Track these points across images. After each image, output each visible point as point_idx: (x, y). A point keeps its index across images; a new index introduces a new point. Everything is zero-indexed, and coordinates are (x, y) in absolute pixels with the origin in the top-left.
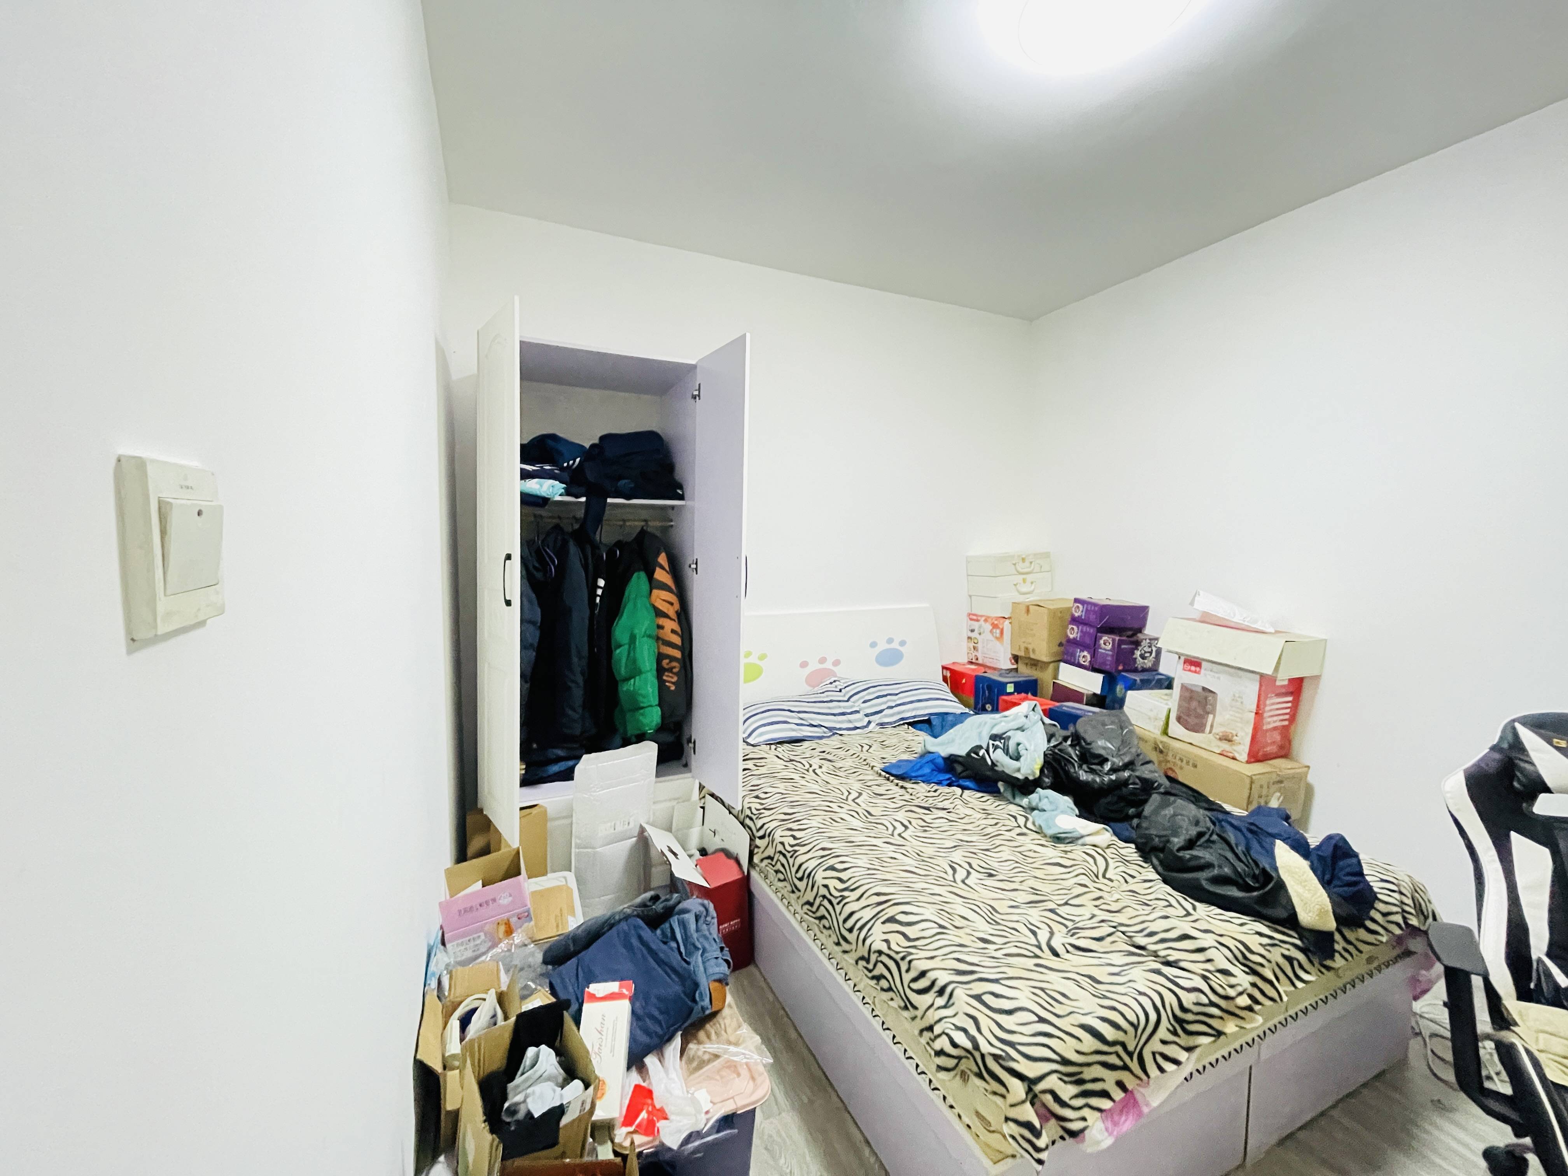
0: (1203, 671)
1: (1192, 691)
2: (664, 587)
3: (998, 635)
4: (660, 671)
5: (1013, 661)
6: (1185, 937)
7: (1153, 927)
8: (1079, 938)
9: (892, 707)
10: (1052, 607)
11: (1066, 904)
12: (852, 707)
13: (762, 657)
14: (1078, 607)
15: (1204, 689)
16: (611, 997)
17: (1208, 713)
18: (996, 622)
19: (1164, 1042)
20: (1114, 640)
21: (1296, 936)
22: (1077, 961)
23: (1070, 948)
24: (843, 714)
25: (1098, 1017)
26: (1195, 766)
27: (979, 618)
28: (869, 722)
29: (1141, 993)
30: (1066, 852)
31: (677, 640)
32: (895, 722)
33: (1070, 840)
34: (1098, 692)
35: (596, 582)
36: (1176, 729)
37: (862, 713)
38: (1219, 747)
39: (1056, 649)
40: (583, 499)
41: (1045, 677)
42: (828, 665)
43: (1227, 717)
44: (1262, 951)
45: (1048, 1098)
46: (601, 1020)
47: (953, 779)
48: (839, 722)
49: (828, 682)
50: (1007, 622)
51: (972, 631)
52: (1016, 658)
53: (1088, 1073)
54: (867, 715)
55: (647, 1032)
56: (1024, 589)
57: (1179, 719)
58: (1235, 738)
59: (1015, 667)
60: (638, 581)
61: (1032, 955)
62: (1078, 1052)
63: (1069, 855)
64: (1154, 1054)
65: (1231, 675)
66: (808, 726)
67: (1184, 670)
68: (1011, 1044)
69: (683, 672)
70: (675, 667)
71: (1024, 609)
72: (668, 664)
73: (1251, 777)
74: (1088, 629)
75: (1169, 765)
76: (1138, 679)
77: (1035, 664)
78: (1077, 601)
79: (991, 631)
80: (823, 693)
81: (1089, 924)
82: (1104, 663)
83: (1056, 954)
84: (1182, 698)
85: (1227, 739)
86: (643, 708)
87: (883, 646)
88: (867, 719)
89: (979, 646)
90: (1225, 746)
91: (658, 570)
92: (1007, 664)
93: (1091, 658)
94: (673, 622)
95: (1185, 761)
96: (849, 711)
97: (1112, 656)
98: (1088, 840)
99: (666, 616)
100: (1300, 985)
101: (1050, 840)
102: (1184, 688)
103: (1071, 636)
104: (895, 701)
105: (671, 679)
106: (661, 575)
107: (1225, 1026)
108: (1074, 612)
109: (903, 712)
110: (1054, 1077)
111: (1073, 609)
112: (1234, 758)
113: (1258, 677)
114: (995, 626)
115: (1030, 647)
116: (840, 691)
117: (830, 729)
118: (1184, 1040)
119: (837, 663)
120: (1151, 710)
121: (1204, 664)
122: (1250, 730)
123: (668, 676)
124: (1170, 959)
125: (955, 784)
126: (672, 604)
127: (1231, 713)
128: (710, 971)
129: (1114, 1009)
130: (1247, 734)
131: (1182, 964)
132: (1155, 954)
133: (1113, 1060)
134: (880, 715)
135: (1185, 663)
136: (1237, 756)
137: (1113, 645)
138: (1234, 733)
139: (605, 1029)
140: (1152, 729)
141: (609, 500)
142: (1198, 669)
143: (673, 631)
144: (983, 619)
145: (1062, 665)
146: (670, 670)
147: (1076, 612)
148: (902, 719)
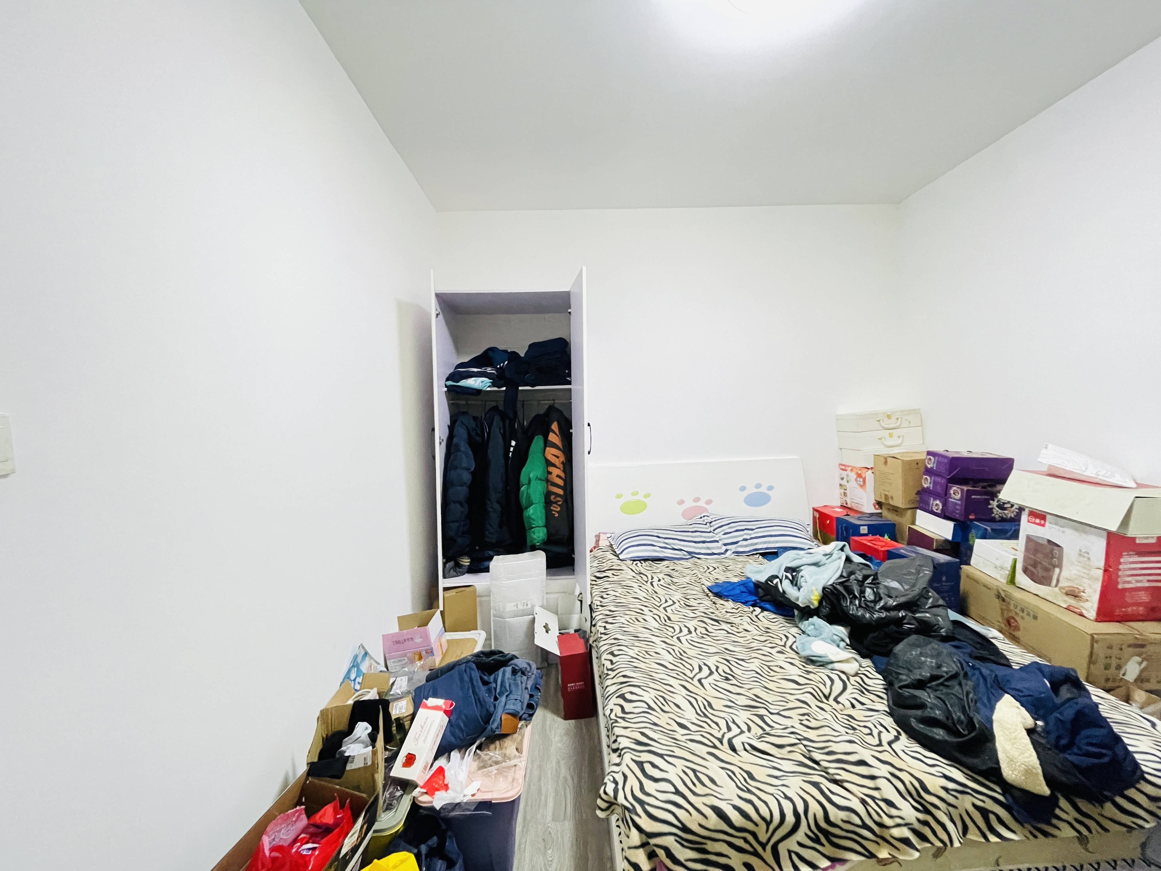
0: (1047, 524)
1: (1037, 543)
2: (554, 446)
3: (861, 483)
4: (548, 503)
5: (877, 506)
6: (862, 763)
7: (834, 747)
8: (762, 741)
9: (746, 540)
10: (905, 459)
11: (778, 714)
12: (712, 537)
13: (647, 496)
14: (930, 459)
15: (1049, 541)
16: (437, 708)
17: (1054, 566)
18: (859, 472)
19: (800, 844)
20: (962, 490)
21: (999, 790)
22: (747, 760)
23: (748, 747)
24: (704, 542)
25: (732, 805)
26: (1035, 618)
27: (847, 468)
28: (727, 550)
29: (786, 797)
30: (808, 672)
31: (560, 482)
32: (749, 552)
33: (821, 664)
34: (950, 538)
35: (510, 443)
36: (1022, 579)
37: (721, 543)
38: (1065, 601)
39: (913, 495)
40: (504, 389)
41: (904, 522)
42: (702, 503)
43: (1075, 572)
44: (943, 794)
45: (661, 853)
46: (425, 720)
47: (758, 601)
48: (698, 548)
49: (699, 517)
50: (870, 472)
51: (842, 479)
52: (880, 504)
53: (711, 846)
54: (725, 545)
55: (453, 734)
56: (889, 442)
57: (1025, 570)
58: (1082, 594)
59: (879, 511)
60: (538, 442)
61: (712, 745)
62: (701, 825)
63: (810, 676)
64: (790, 852)
65: (1076, 529)
66: (670, 549)
67: (1029, 521)
68: (641, 803)
69: (565, 504)
70: (559, 501)
71: (883, 461)
72: (554, 498)
73: (1092, 635)
74: (939, 480)
75: (1010, 615)
76: (989, 528)
77: (895, 510)
78: (929, 453)
79: (856, 480)
80: (691, 525)
81: (780, 732)
82: (954, 512)
83: (733, 749)
84: (1027, 549)
85: (1073, 594)
86: (533, 528)
87: (751, 490)
88: (724, 548)
89: (848, 492)
90: (1072, 601)
91: (551, 434)
92: (869, 508)
93: (943, 507)
94: (558, 470)
95: (1026, 612)
96: (708, 540)
97: (961, 505)
98: (836, 666)
99: (554, 465)
100: (993, 839)
101: (803, 660)
102: (1029, 539)
103: (925, 486)
104: (750, 534)
105: (556, 509)
106: (553, 438)
107: (878, 851)
108: (927, 463)
109: (756, 544)
110: (672, 838)
111: (926, 461)
112: (1082, 615)
113: (1105, 534)
114: (859, 476)
115: (889, 494)
116: (706, 524)
117: (689, 553)
118: (828, 849)
119: (709, 502)
120: (997, 559)
121: (1048, 517)
122: (1098, 587)
123: (554, 507)
124: (838, 777)
125: (758, 605)
126: (558, 457)
127: (1078, 568)
128: (507, 707)
129: (750, 802)
130: (1095, 591)
131: (846, 785)
132: (825, 770)
133: (740, 843)
134: (736, 545)
135: (1029, 515)
136: (1085, 612)
137: (962, 496)
138: (1081, 588)
139: (425, 726)
140: (998, 578)
141: (520, 388)
142: (1043, 522)
143: (558, 476)
144: (850, 469)
145: (918, 511)
146: (556, 503)
147: (929, 464)
148: (756, 550)
